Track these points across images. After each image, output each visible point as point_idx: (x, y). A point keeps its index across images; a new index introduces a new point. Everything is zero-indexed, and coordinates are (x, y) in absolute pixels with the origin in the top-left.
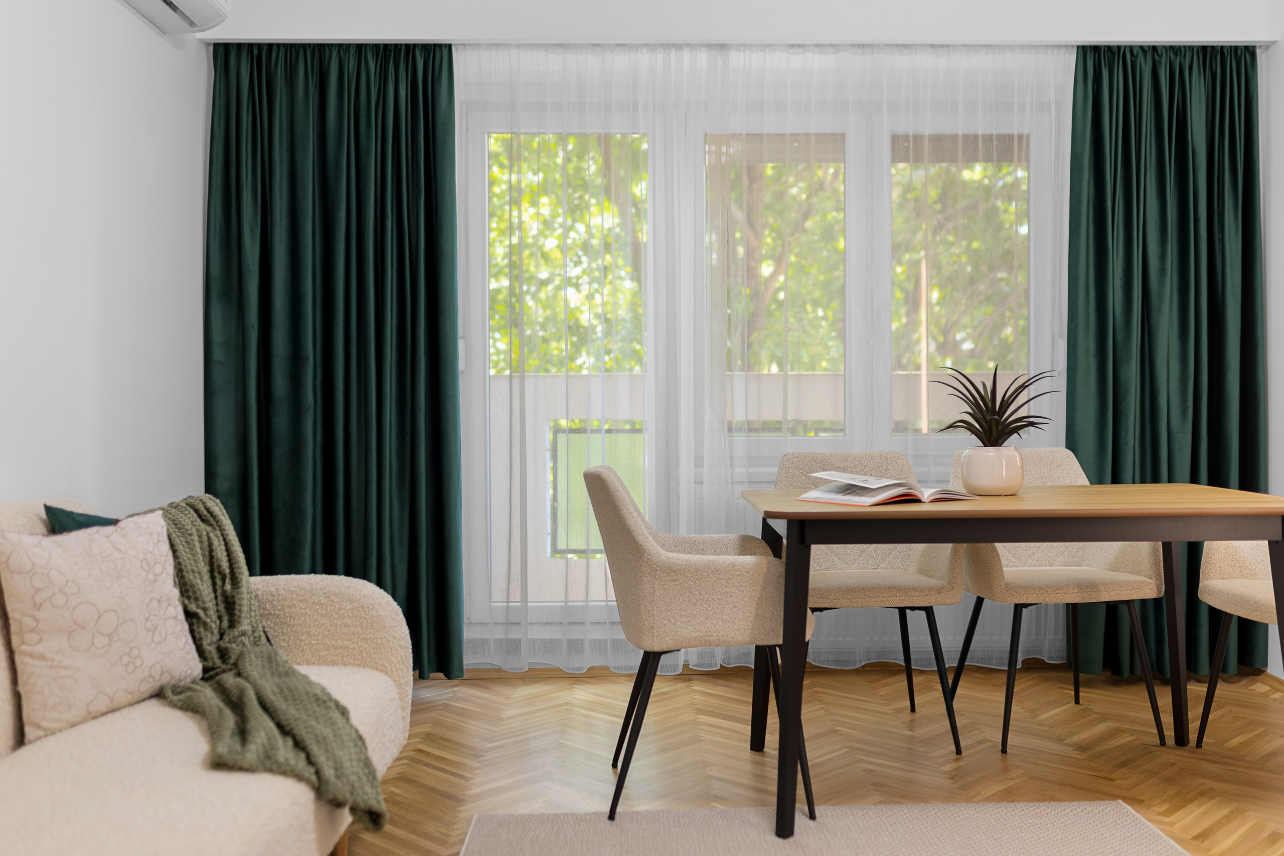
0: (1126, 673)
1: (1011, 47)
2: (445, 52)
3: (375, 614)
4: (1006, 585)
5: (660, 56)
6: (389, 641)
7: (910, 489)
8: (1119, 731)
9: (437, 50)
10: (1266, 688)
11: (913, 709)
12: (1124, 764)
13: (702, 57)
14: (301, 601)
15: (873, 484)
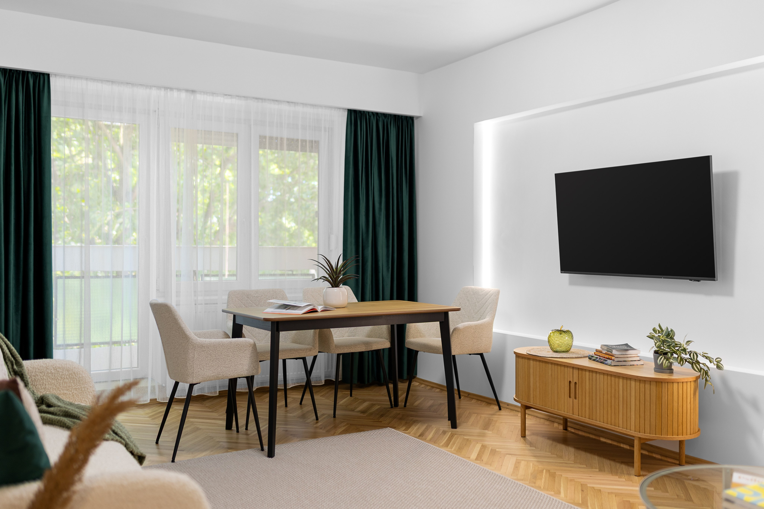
0: (366, 383)
1: (321, 106)
2: (46, 77)
3: (80, 376)
4: (336, 346)
5: (162, 92)
6: (88, 389)
7: (314, 307)
8: (373, 405)
9: (42, 77)
10: (417, 384)
11: (286, 406)
12: (382, 416)
13: (183, 95)
14: (40, 372)
15: (303, 305)
